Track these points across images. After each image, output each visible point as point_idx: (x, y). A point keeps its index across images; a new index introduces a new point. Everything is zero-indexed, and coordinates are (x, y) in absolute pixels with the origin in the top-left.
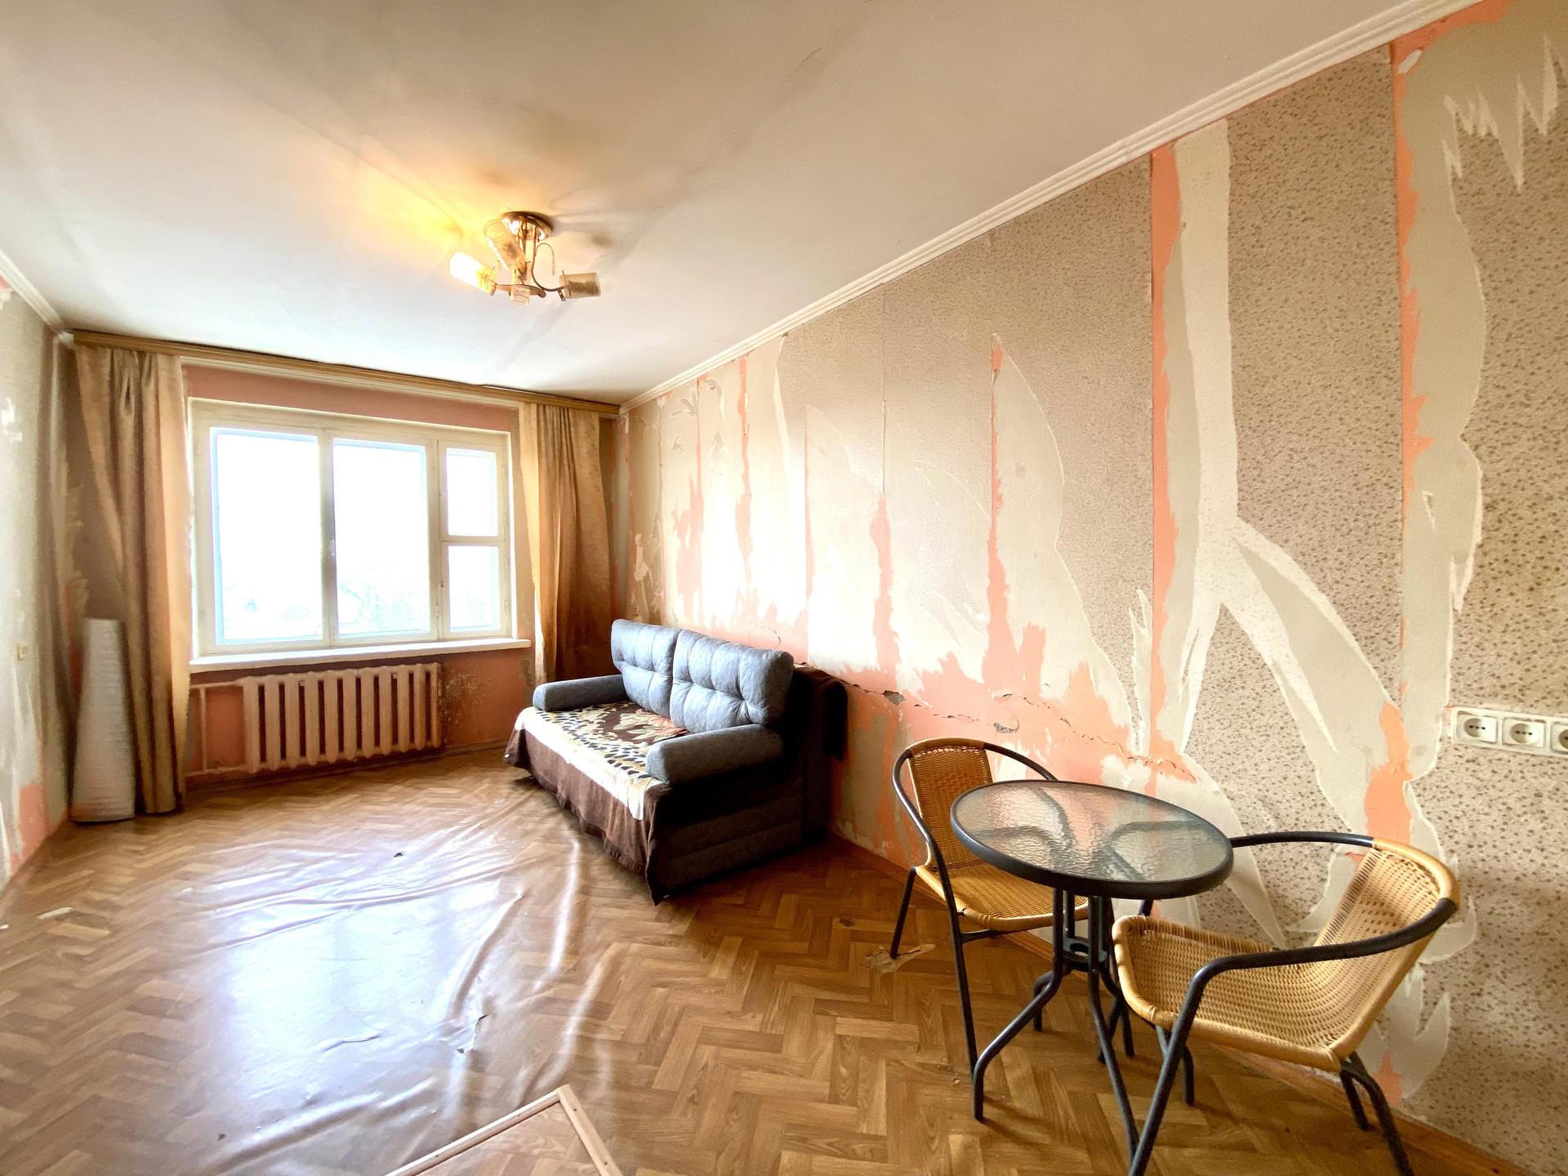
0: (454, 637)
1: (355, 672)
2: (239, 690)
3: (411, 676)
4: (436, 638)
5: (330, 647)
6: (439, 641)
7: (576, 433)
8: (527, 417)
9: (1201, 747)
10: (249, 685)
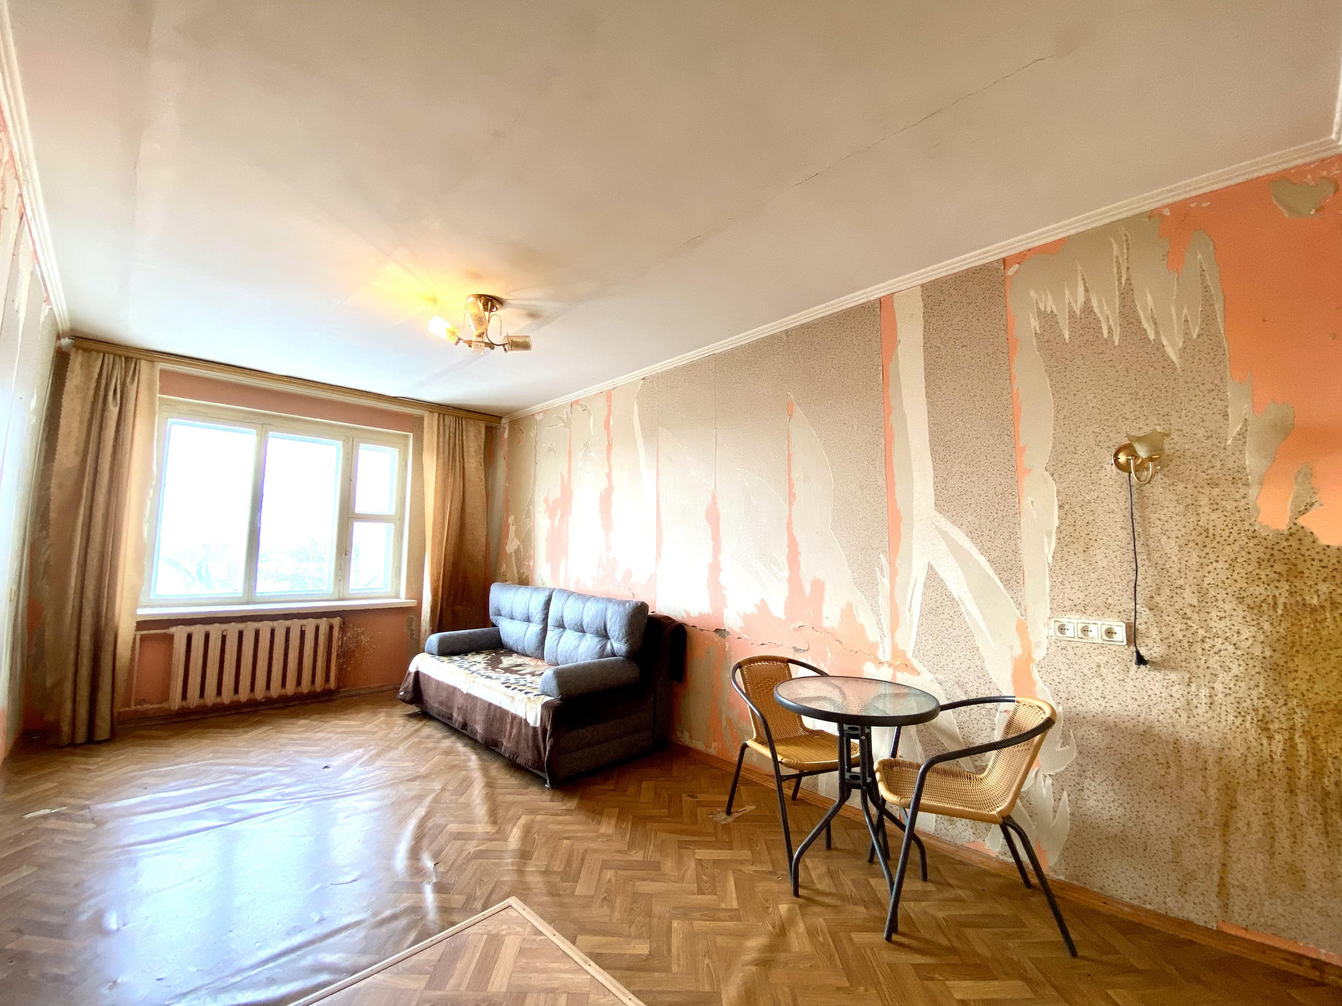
0: (352, 596)
1: (271, 624)
2: (171, 638)
3: (317, 628)
4: (337, 597)
5: (248, 603)
6: (339, 600)
7: (467, 437)
8: (430, 423)
9: (921, 652)
10: (180, 633)
